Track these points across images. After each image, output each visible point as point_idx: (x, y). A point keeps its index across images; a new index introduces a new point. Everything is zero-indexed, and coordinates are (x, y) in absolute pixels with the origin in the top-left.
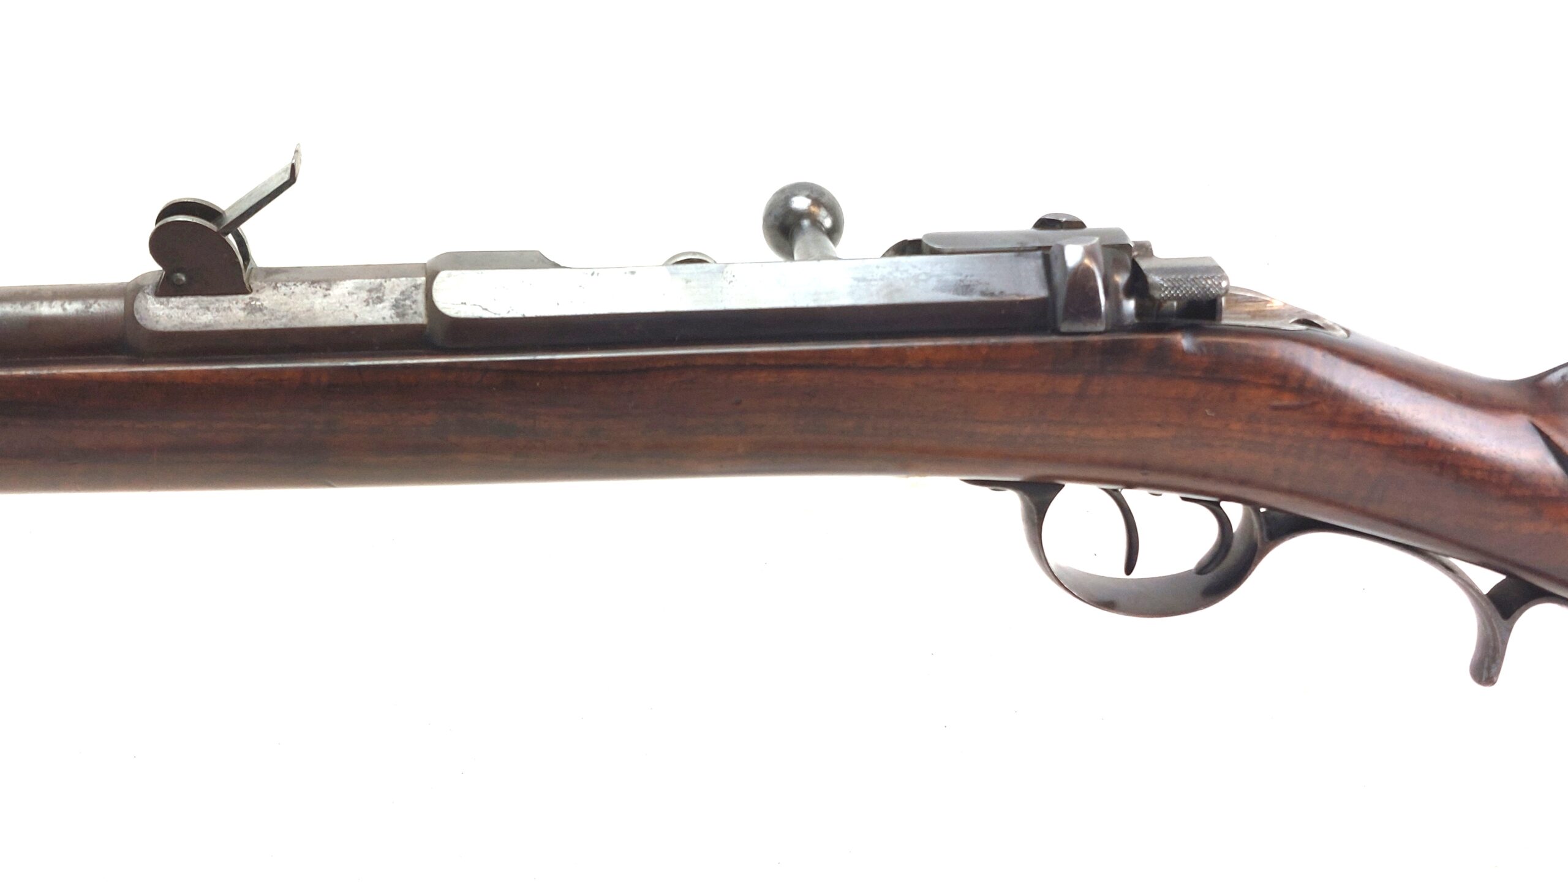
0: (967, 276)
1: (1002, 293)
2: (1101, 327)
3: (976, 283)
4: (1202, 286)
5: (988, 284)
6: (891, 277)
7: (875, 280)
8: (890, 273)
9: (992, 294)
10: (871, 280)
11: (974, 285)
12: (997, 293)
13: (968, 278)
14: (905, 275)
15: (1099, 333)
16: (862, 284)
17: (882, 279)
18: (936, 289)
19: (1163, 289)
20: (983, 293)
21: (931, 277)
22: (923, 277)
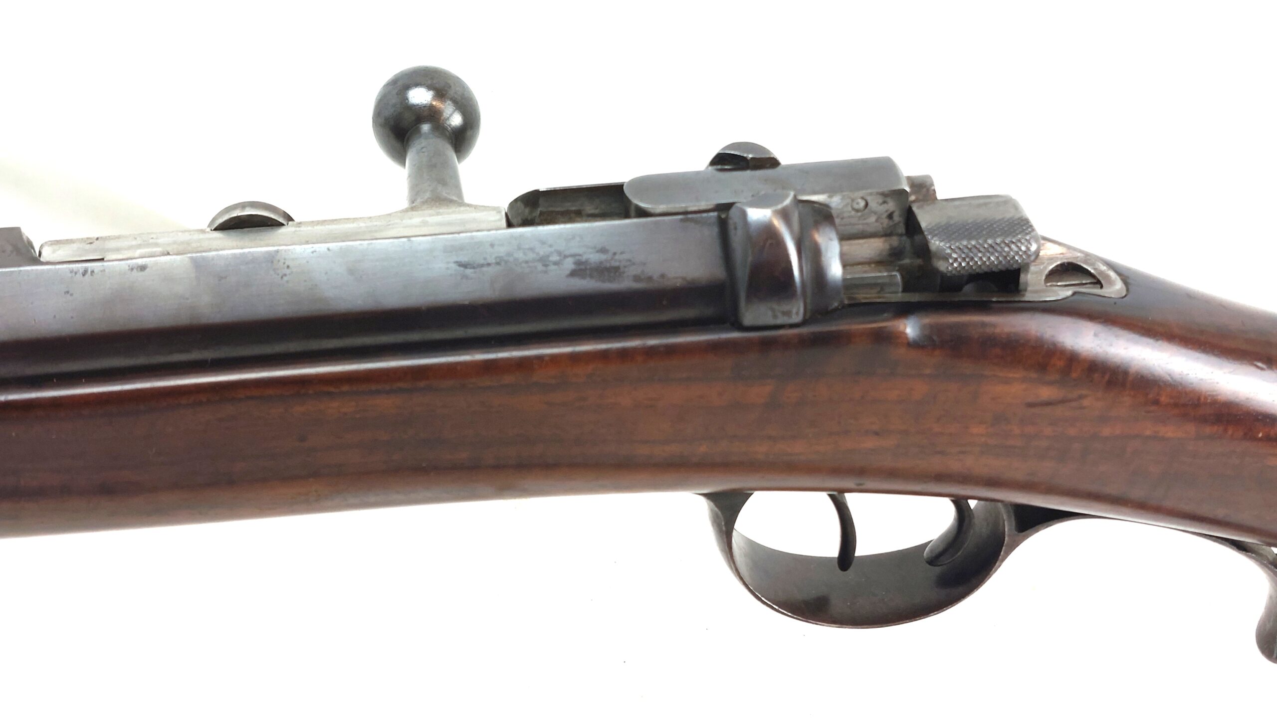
0: (615, 254)
1: (663, 276)
2: (797, 318)
3: (628, 263)
4: (1004, 254)
5: (644, 264)
6: (511, 259)
7: (489, 265)
8: (509, 254)
9: (650, 279)
10: (482, 266)
11: (625, 267)
12: (655, 277)
13: (617, 257)
14: (531, 256)
15: (792, 326)
16: (469, 272)
17: (498, 264)
18: (573, 274)
19: (951, 261)
20: (637, 278)
21: (566, 257)
22: (555, 258)
